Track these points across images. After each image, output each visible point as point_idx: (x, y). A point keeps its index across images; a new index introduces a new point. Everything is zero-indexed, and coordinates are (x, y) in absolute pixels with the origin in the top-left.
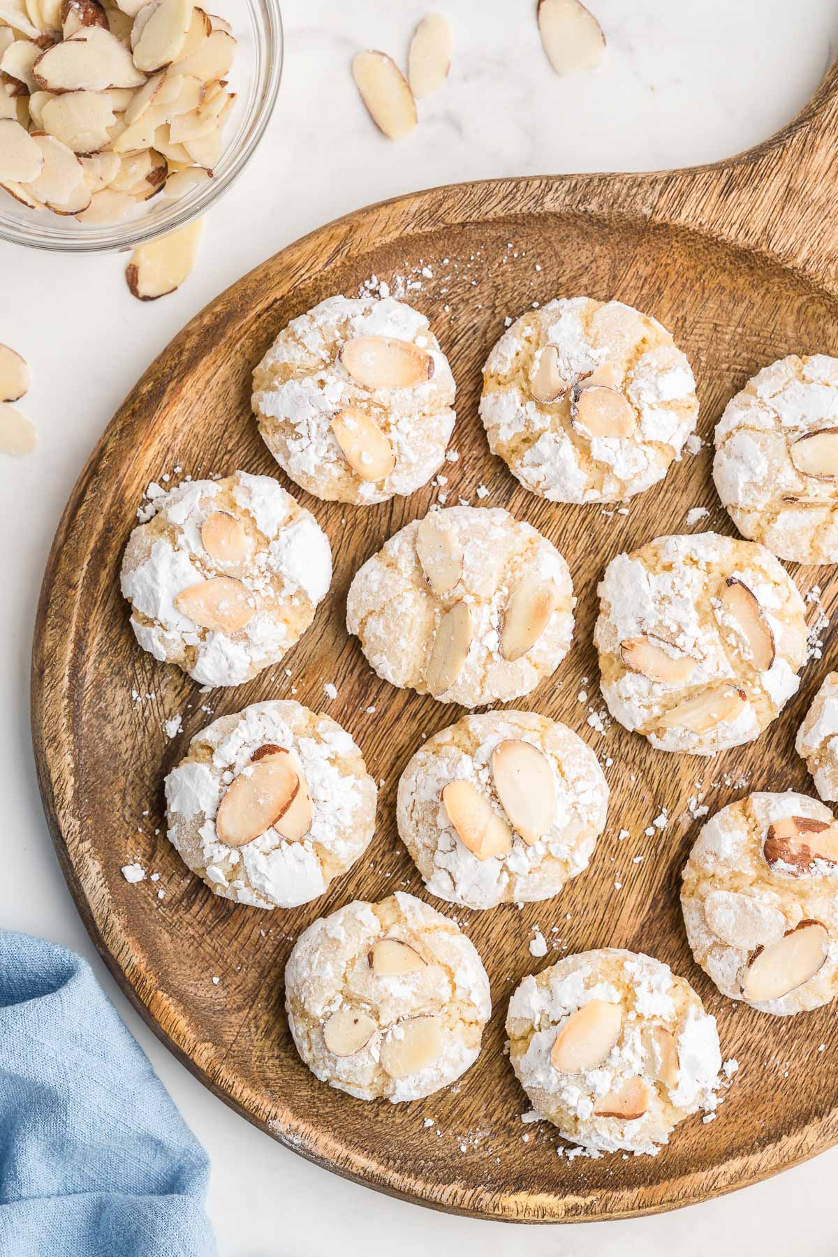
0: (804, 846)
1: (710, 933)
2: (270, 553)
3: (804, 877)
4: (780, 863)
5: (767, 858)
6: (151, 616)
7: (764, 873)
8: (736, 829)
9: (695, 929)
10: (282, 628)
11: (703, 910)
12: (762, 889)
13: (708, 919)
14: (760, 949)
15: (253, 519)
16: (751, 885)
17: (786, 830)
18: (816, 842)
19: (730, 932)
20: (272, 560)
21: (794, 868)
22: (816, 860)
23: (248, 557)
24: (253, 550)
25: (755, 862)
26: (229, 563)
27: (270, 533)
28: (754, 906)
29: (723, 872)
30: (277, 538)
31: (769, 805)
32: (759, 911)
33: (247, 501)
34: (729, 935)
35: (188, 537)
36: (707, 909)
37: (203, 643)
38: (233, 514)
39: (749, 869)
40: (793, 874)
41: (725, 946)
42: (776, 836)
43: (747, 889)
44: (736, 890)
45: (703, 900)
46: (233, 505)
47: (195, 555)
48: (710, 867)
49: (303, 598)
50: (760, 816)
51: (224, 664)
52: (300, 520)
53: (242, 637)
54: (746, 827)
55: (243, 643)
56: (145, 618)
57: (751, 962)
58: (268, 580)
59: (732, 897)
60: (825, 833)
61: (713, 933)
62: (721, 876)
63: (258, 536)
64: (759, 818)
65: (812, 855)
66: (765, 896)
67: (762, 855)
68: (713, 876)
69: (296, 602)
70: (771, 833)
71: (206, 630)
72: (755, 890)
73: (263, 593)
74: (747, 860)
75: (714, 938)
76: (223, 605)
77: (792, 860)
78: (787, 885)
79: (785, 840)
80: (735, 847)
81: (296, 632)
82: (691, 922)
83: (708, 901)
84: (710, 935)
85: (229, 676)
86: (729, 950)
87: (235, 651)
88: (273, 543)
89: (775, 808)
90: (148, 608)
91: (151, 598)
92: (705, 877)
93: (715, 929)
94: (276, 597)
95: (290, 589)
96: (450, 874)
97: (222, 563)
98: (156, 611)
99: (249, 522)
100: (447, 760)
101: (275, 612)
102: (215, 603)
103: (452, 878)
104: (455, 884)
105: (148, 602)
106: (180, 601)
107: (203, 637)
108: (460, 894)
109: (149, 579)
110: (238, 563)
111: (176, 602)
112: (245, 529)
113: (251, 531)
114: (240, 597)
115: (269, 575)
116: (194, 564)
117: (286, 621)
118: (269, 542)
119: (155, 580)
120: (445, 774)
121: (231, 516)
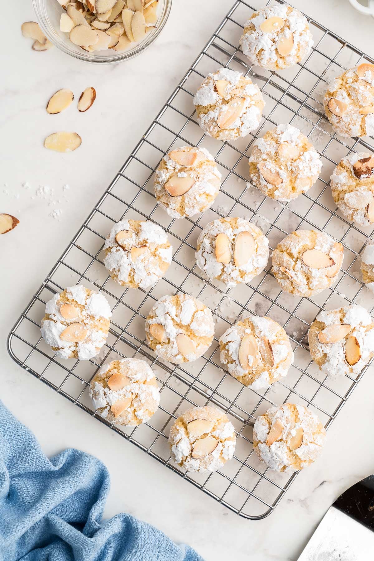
0: (366, 167)
1: (350, 209)
2: (86, 310)
3: (371, 176)
4: (363, 176)
5: (357, 177)
6: (57, 346)
7: (358, 181)
8: (342, 172)
9: (345, 210)
10: (100, 332)
11: (345, 203)
12: (359, 187)
13: (348, 204)
14: (368, 206)
15: (76, 301)
16: (356, 187)
17: (358, 165)
18: (369, 164)
19: (356, 205)
20: (88, 312)
21: (367, 175)
22: (372, 169)
23: (80, 314)
24: (80, 311)
25: (353, 180)
26: (74, 319)
27: (83, 304)
28: (360, 193)
29: (345, 188)
30: (86, 304)
31: (349, 160)
32: (362, 194)
33: (72, 296)
34: (356, 206)
35: (57, 317)
36: (346, 201)
37: (77, 348)
38: (69, 303)
39: (353, 182)
40: (368, 177)
41: (357, 210)
42: (356, 169)
43: (356, 189)
44: (352, 191)
45: (343, 199)
46: (68, 300)
47: (62, 321)
48: (340, 189)
49: (103, 319)
50: (348, 165)
51: (87, 351)
52: (91, 295)
53: (89, 340)
54: (345, 171)
55: (90, 342)
56: (56, 348)
57: (367, 211)
58: (89, 319)
59: (352, 194)
60: (370, 160)
61: (351, 208)
62: (345, 189)
63: (80, 306)
64: (348, 166)
65: (370, 168)
66: (362, 188)
67: (354, 176)
68: (342, 190)
69: (101, 321)
70: (354, 168)
71: (76, 343)
72: (358, 188)
73: (89, 323)
74: (351, 180)
75: (352, 210)
76: (77, 333)
77: (365, 173)
78: (367, 182)
79: (360, 169)
80: (345, 178)
81: (106, 331)
82: (343, 208)
83: (345, 199)
84: (351, 209)
85: (91, 354)
86: (359, 211)
87: (89, 346)
88: (86, 306)
89: (351, 160)
90: (55, 345)
91: (54, 341)
92: (340, 193)
93: (351, 206)
94: (94, 323)
95: (97, 318)
96: (206, 260)
97: (72, 320)
98: (58, 344)
99: (75, 303)
100: (225, 226)
101: (96, 328)
102: (73, 333)
103: (205, 262)
104: (205, 264)
105: (54, 343)
106: (62, 337)
107: (77, 346)
108: (204, 268)
109: (51, 335)
110: (77, 317)
111: (61, 338)
112: (75, 306)
113: (77, 305)
114: (81, 328)
115: (89, 317)
116: (63, 324)
117: (101, 329)
118: (84, 306)
119: (53, 334)
120: (222, 230)
121: (68, 304)
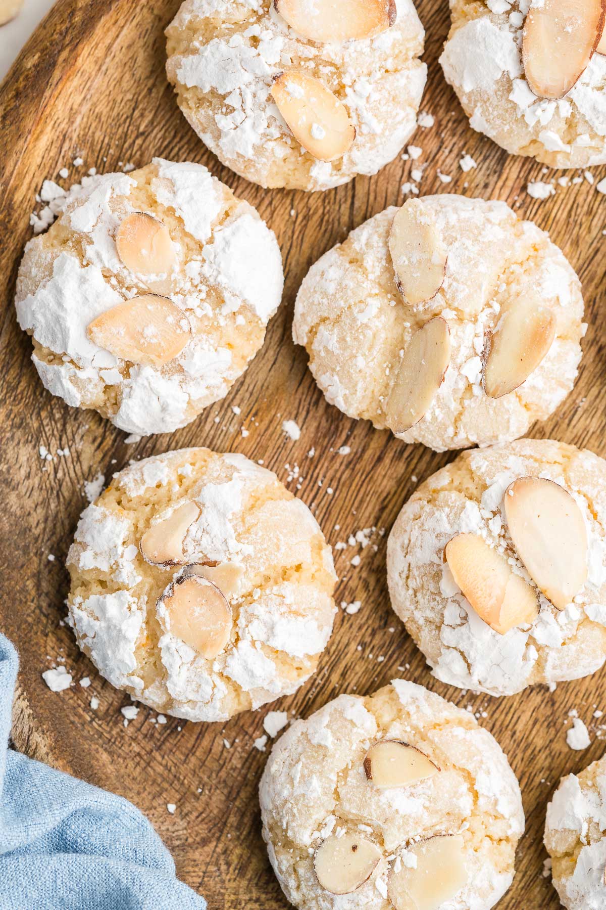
2: (204, 261)
6: (58, 351)
10: (226, 354)
15: (180, 220)
20: (207, 271)
23: (177, 268)
24: (182, 258)
26: (153, 277)
27: (202, 235)
30: (211, 241)
33: (171, 196)
37: (126, 381)
38: (153, 215)
46: (153, 203)
47: (109, 270)
49: (249, 314)
51: (156, 405)
52: (239, 216)
53: (176, 369)
55: (177, 378)
56: (51, 354)
58: (203, 295)
63: (187, 240)
69: (241, 320)
71: (129, 365)
73: (199, 312)
76: (150, 331)
81: (243, 358)
85: (163, 420)
87: (169, 389)
88: (207, 248)
90: (54, 342)
91: (57, 329)
94: (215, 316)
95: (232, 305)
96: (462, 653)
97: (144, 278)
98: (65, 345)
99: (174, 223)
100: (447, 510)
101: (215, 335)
102: (139, 329)
103: (465, 658)
104: (469, 666)
105: (53, 334)
106: (95, 329)
107: (126, 373)
108: (475, 678)
109: (52, 304)
110: (165, 276)
111: (89, 332)
112: (170, 232)
113: (178, 234)
114: (171, 319)
115: (204, 288)
116: (109, 282)
117: (230, 346)
118: (201, 247)
119: (60, 305)
120: (446, 527)
121: (151, 218)
